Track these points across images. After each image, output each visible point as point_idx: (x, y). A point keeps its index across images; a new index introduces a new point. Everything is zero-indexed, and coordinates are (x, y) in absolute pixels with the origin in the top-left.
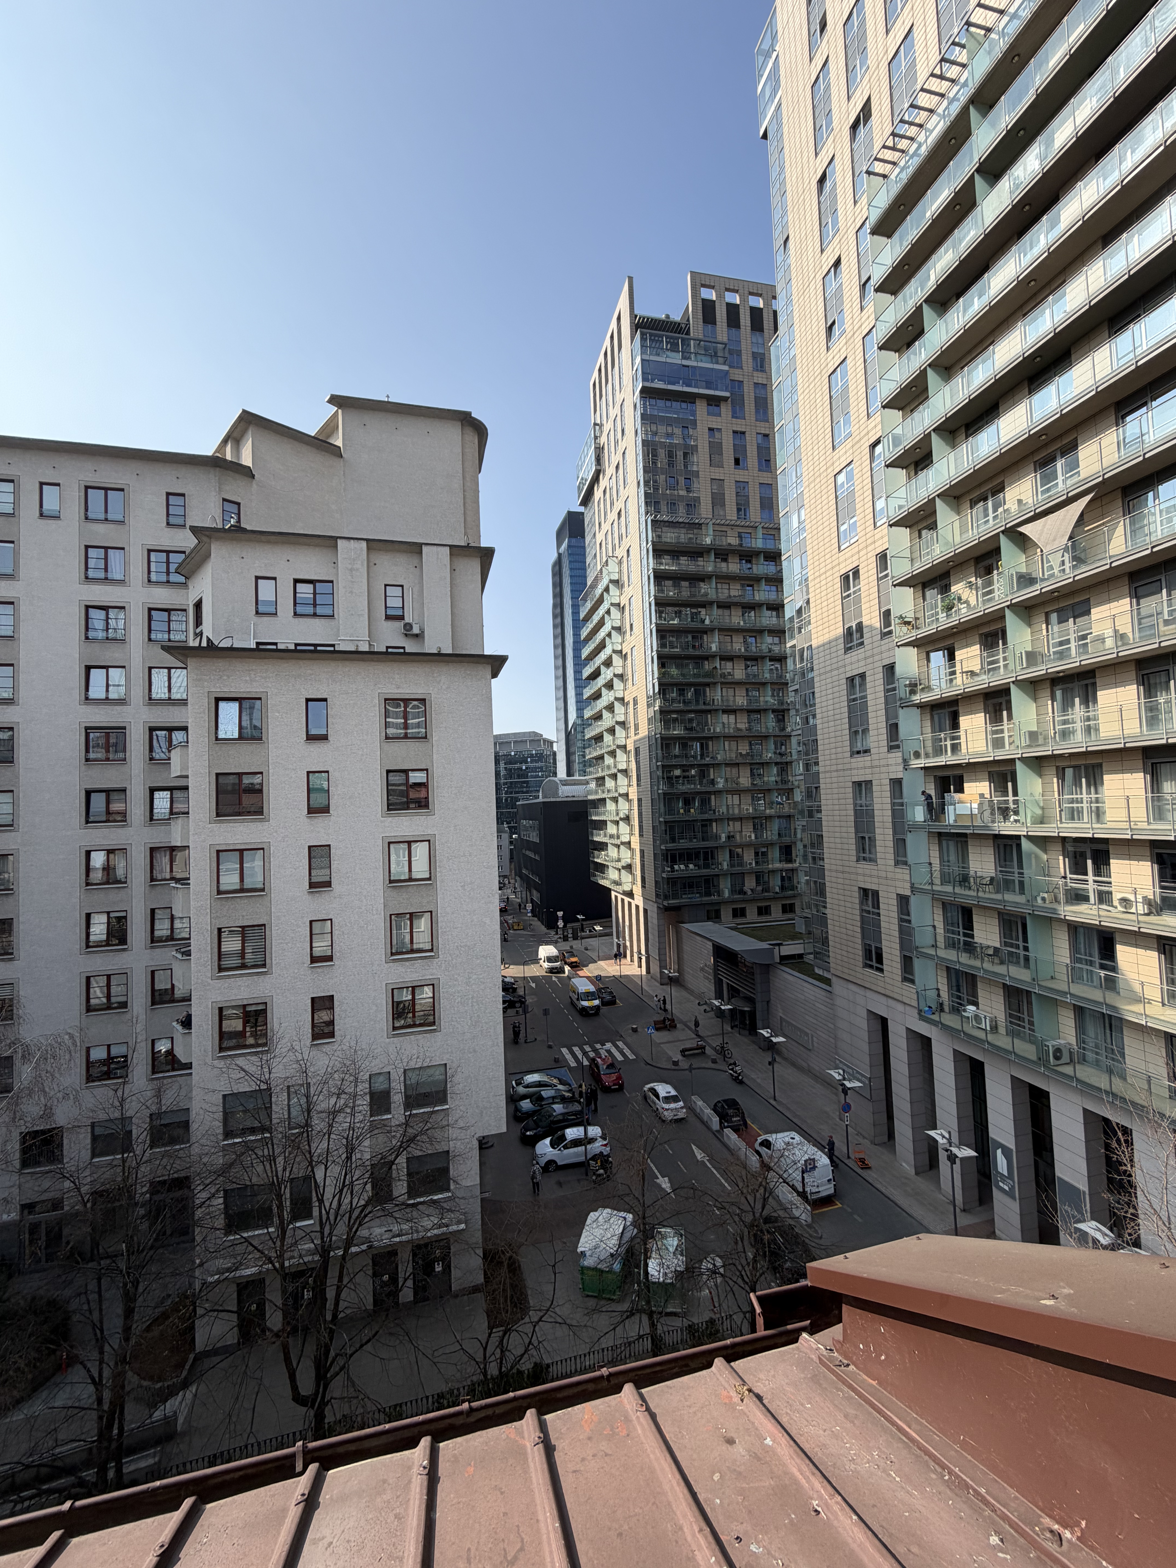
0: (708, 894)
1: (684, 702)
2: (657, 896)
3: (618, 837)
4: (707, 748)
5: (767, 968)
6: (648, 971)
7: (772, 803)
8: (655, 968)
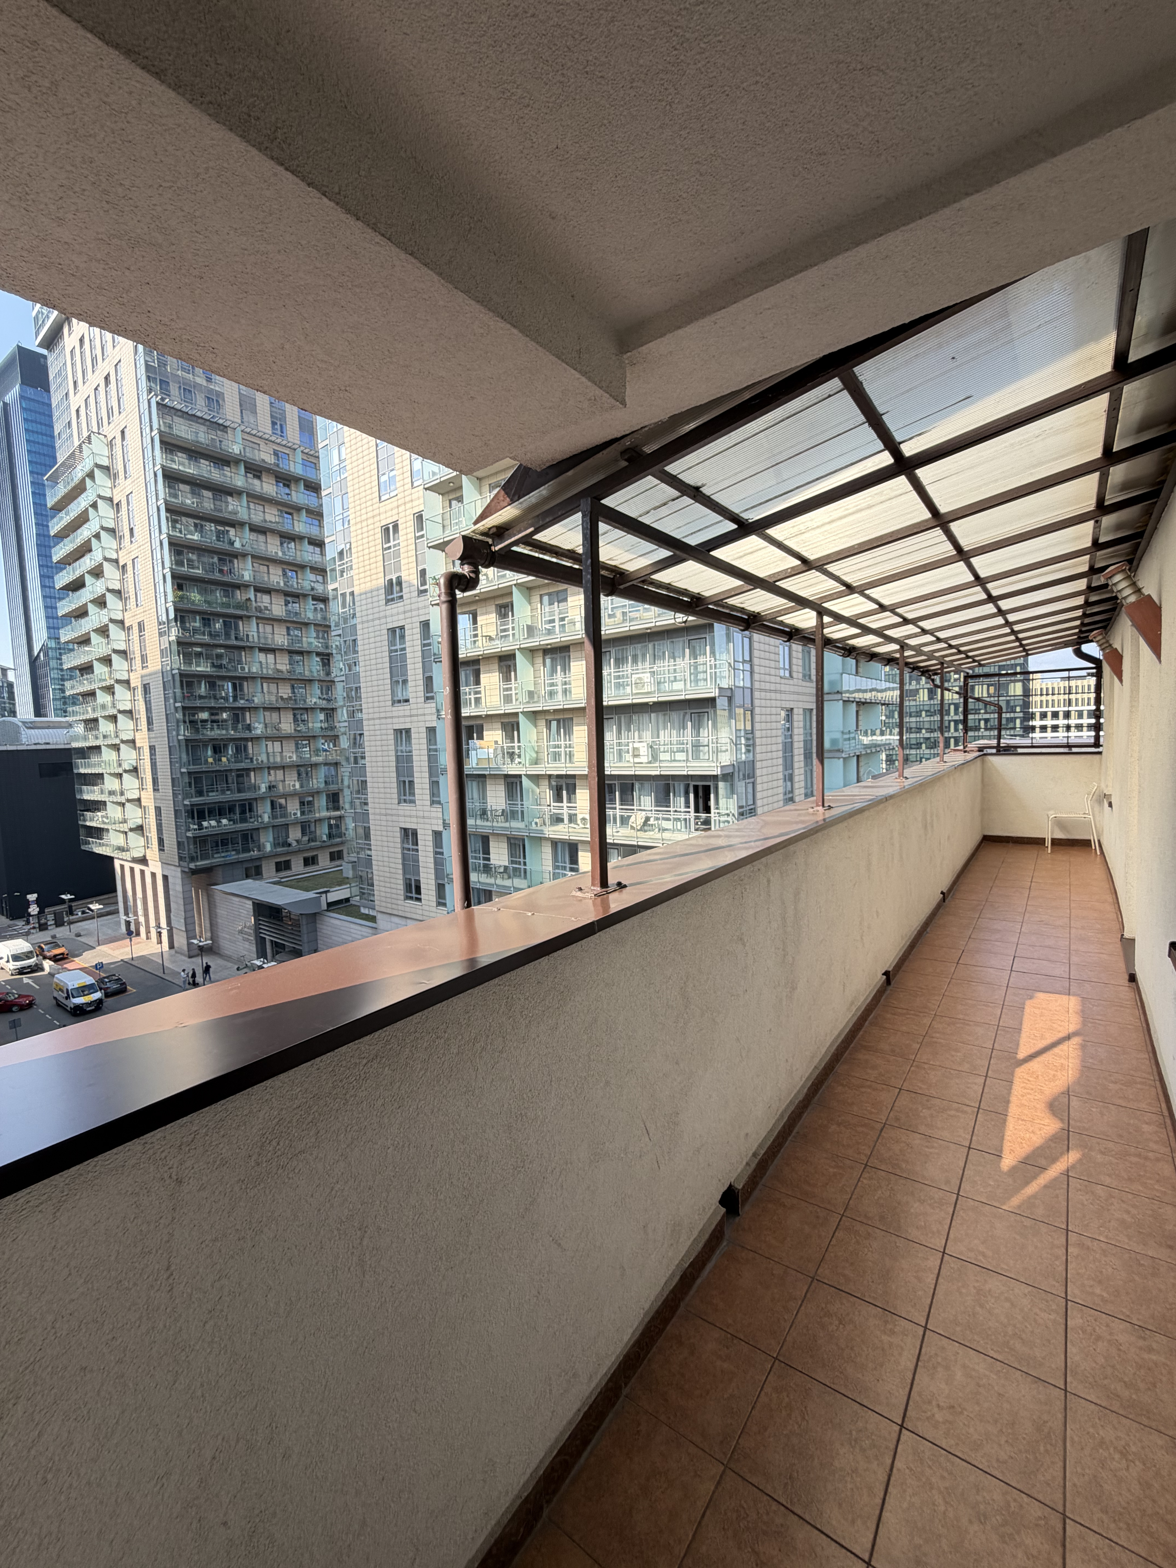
0: (247, 850)
1: (210, 634)
2: (181, 859)
3: (122, 794)
4: (242, 690)
5: (314, 917)
6: (171, 946)
7: (318, 750)
8: (181, 940)
